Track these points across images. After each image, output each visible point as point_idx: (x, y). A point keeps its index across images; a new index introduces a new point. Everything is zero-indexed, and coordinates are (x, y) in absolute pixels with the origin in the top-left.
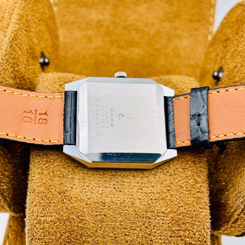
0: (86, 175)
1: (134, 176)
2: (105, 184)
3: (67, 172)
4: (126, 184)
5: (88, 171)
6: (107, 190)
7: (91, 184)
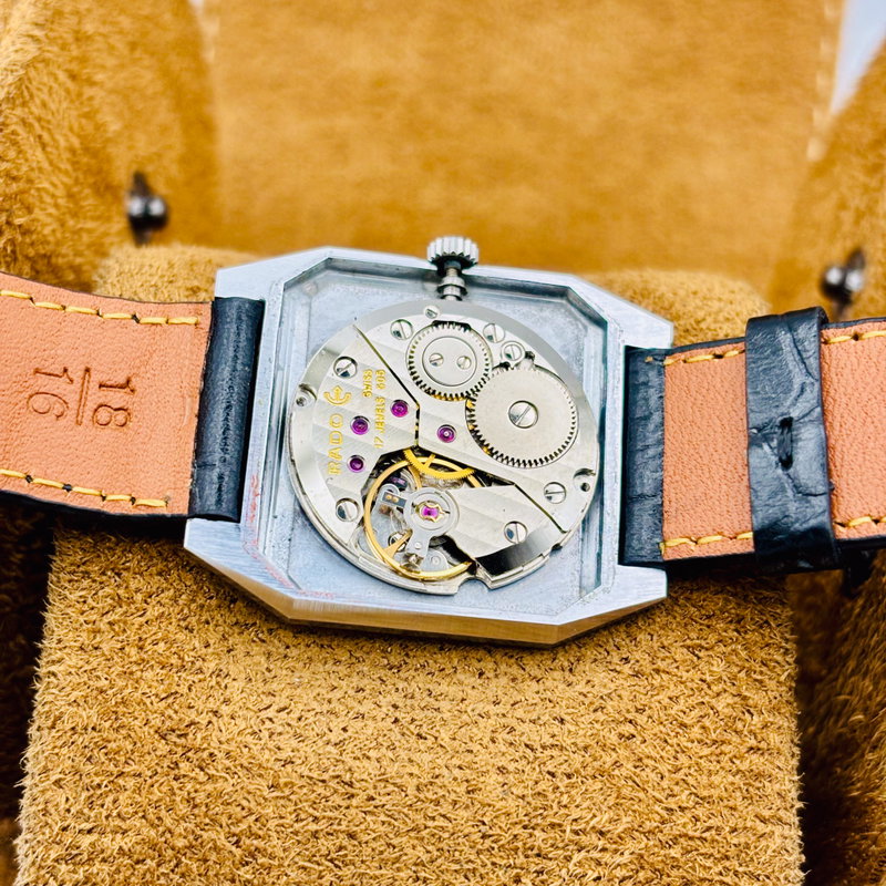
0: (279, 663)
1: (481, 674)
2: (355, 704)
3: (197, 645)
4: (444, 705)
5: (288, 647)
6: (364, 731)
7: (296, 699)
